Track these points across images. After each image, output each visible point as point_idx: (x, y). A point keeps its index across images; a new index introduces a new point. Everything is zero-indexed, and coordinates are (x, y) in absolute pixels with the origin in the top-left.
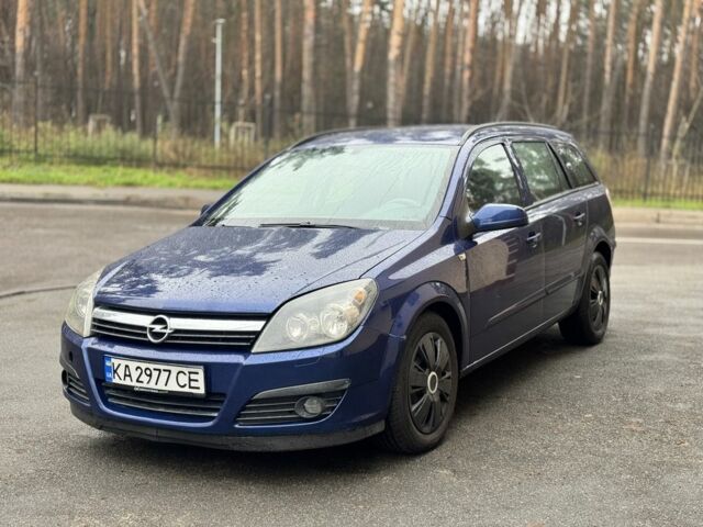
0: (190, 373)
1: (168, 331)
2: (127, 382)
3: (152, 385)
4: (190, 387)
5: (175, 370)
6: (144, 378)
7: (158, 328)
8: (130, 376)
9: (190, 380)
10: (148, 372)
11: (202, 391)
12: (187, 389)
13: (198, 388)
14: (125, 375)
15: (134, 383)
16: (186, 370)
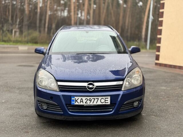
0: (105, 98)
1: (94, 87)
2: (82, 104)
3: (91, 103)
4: (105, 103)
5: (100, 98)
6: (88, 102)
7: (91, 86)
8: (83, 102)
9: (105, 100)
10: (90, 100)
11: (109, 103)
12: (104, 103)
13: (108, 103)
14: (81, 102)
15: (84, 104)
16: (104, 98)
